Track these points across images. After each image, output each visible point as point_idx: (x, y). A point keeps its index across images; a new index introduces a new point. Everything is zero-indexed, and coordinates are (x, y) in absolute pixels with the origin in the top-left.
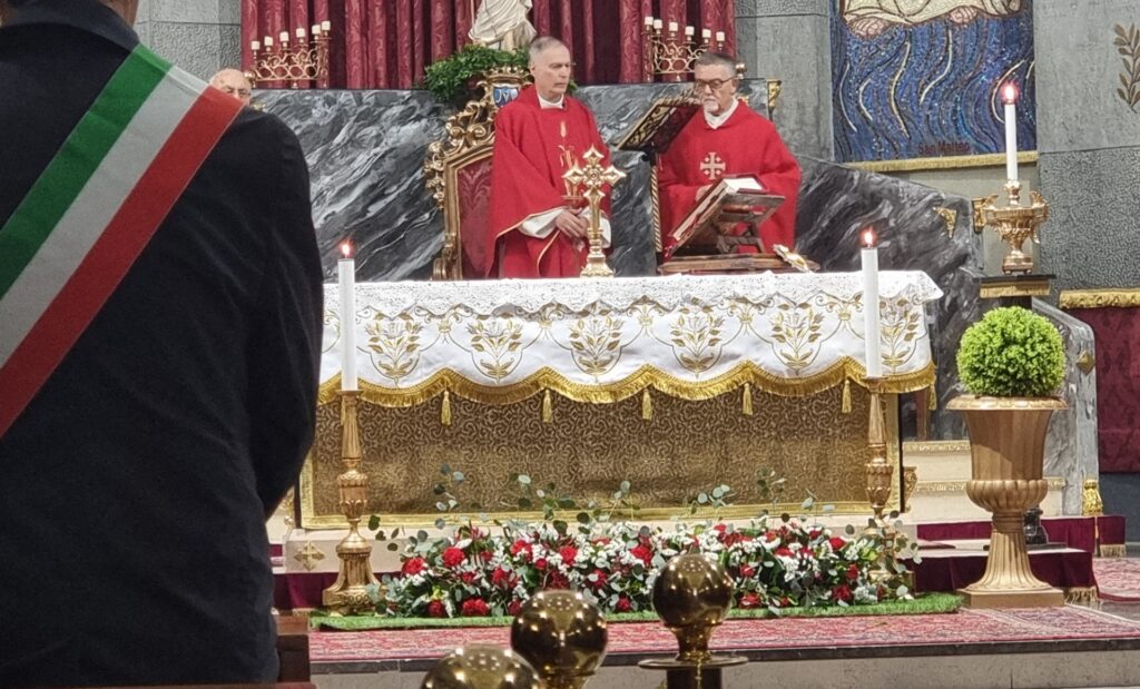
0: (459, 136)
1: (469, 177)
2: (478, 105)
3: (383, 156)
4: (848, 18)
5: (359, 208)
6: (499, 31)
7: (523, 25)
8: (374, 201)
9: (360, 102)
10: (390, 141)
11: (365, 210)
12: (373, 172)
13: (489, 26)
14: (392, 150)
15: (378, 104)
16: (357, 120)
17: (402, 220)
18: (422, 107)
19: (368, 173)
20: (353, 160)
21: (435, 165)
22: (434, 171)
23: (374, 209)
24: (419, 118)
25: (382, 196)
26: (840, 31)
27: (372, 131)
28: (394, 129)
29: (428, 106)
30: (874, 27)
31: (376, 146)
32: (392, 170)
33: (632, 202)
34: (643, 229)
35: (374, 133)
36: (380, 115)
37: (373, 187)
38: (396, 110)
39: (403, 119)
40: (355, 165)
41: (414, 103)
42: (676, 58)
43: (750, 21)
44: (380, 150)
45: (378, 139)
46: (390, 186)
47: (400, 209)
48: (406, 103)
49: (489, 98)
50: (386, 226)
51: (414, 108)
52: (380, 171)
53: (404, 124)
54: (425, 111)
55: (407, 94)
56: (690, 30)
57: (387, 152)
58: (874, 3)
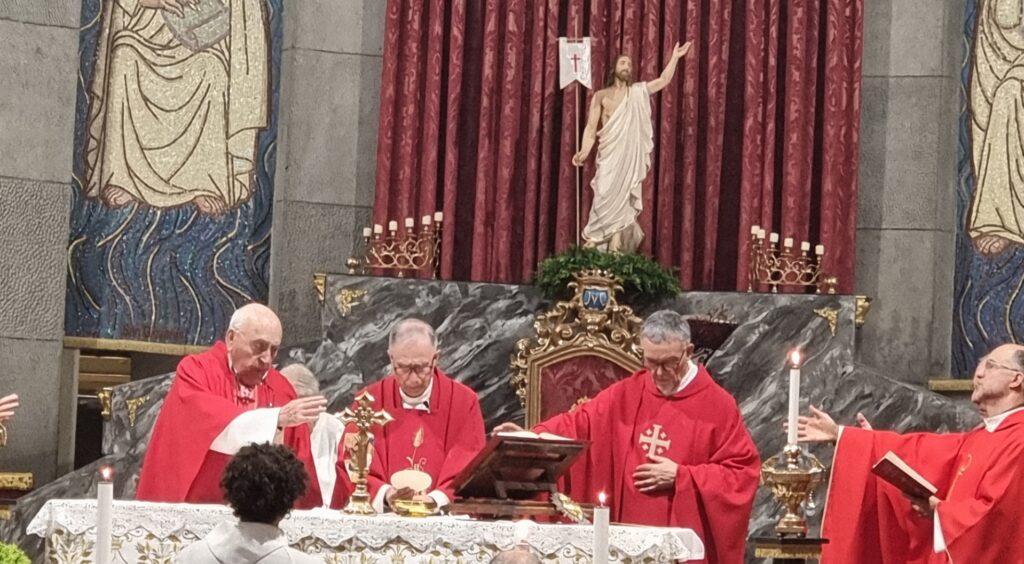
0: (546, 335)
1: (551, 376)
2: (567, 305)
3: (485, 349)
4: (973, 234)
6: (607, 232)
7: (631, 227)
9: (465, 293)
10: (494, 334)
12: (474, 363)
13: (598, 226)
14: (495, 342)
15: (483, 297)
16: (460, 312)
17: (501, 411)
18: (529, 301)
19: (469, 364)
20: (455, 350)
21: (520, 363)
22: (518, 368)
24: (525, 313)
26: (965, 245)
27: (476, 323)
28: (499, 323)
29: (536, 302)
30: (996, 246)
31: (479, 338)
32: (493, 363)
35: (478, 325)
36: (485, 308)
38: (502, 304)
39: (508, 313)
40: (456, 355)
41: (521, 298)
42: (774, 269)
43: (876, 233)
44: (483, 342)
45: (482, 331)
46: (490, 378)
47: (499, 400)
48: (514, 297)
49: (578, 301)
51: (521, 304)
52: (481, 363)
53: (510, 318)
54: (532, 307)
55: (514, 288)
56: (789, 242)
57: (490, 345)
58: (997, 221)
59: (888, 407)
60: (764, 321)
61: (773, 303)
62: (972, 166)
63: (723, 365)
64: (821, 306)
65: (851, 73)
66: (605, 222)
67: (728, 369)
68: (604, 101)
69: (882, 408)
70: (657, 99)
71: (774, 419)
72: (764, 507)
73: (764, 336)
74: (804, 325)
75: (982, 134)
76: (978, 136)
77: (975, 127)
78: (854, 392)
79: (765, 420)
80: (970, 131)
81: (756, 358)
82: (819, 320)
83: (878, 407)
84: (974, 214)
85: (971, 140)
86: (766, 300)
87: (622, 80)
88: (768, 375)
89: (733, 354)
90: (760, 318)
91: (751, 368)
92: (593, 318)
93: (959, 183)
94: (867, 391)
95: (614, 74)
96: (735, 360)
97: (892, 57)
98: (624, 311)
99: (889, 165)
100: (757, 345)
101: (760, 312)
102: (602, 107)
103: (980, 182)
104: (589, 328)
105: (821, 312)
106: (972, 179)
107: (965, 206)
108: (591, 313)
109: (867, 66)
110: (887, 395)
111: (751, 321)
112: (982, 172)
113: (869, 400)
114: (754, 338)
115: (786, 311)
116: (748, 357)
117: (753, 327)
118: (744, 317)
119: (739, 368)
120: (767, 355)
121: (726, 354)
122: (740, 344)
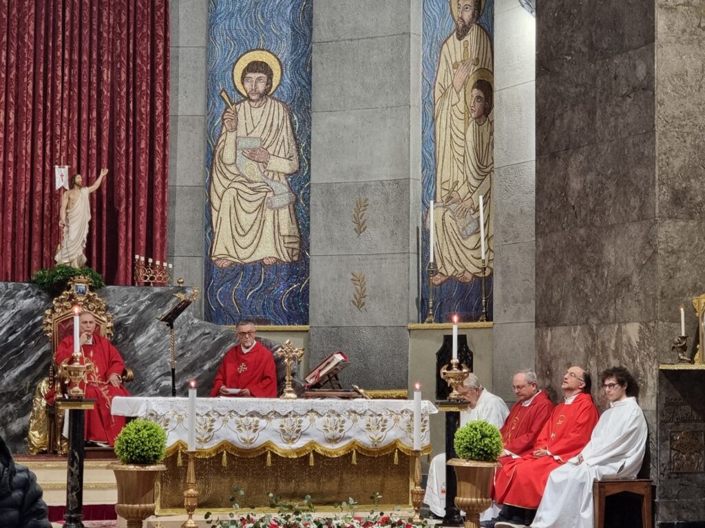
0: (60, 307)
1: (63, 326)
2: (68, 293)
3: (16, 314)
4: (214, 259)
5: (4, 338)
6: (71, 258)
7: (81, 255)
8: (11, 335)
9: (7, 288)
10: (19, 307)
11: (7, 339)
12: (11, 321)
13: (67, 255)
14: (19, 311)
15: (14, 289)
16: (5, 297)
17: (23, 344)
18: (33, 291)
19: (9, 321)
20: (3, 315)
21: (49, 320)
22: (48, 323)
23: (11, 339)
24: (32, 297)
25: (15, 332)
26: (209, 265)
27: (11, 302)
28: (21, 301)
29: (36, 291)
30: (225, 264)
31: (13, 308)
32: (19, 321)
33: (128, 340)
34: (132, 353)
35: (12, 303)
36: (15, 295)
37: (11, 328)
38: (22, 292)
39: (25, 297)
40: (4, 317)
41: (30, 289)
42: (151, 275)
43: (171, 258)
44: (15, 311)
45: (14, 306)
46: (18, 328)
47: (22, 338)
48: (26, 289)
49: (73, 290)
50: (16, 347)
51: (29, 292)
52: (14, 320)
53: (25, 299)
54: (34, 294)
55: (27, 285)
56: (158, 263)
57: (18, 312)
58: (226, 252)
59: (220, 339)
60: (148, 299)
61: (152, 291)
62: (212, 227)
63: (127, 320)
64: (177, 293)
65: (164, 185)
66: (71, 253)
67: (130, 322)
68: (71, 196)
69: (216, 339)
70: (91, 195)
71: (155, 345)
72: (151, 387)
73: (148, 307)
74: (168, 301)
75: (217, 213)
76: (215, 214)
77: (213, 209)
78: (199, 332)
79: (149, 346)
80: (210, 211)
81: (145, 316)
82: (176, 298)
83: (214, 339)
84: (214, 249)
85: (211, 215)
86: (148, 289)
87: (78, 185)
88: (150, 323)
89: (132, 315)
90: (145, 298)
91: (142, 321)
92: (81, 299)
93: (206, 235)
94: (207, 331)
95: (75, 183)
96: (133, 317)
97: (178, 177)
98: (95, 295)
99: (177, 227)
100: (144, 311)
101: (146, 295)
102: (69, 199)
103: (216, 235)
104: (79, 303)
105: (177, 295)
106: (212, 234)
107: (209, 246)
108: (79, 296)
109: (170, 182)
110: (219, 333)
111: (141, 299)
112: (217, 230)
113: (209, 335)
114: (142, 308)
115: (159, 295)
116: (140, 316)
117: (142, 302)
118: (137, 298)
119: (136, 321)
120: (150, 315)
121: (129, 315)
122: (135, 310)
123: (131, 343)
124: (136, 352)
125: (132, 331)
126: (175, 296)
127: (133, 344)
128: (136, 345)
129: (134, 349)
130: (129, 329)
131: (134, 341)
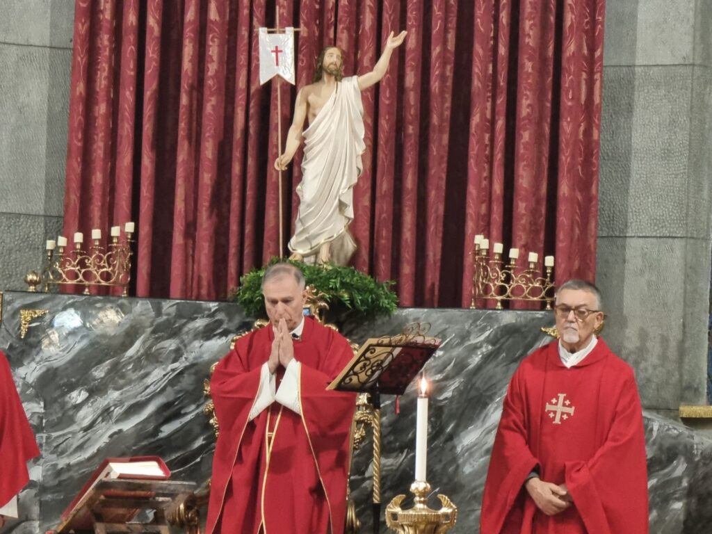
3: (181, 373)
5: (151, 427)
6: (314, 243)
7: (341, 237)
8: (167, 420)
9: (159, 312)
10: (191, 357)
11: (157, 430)
12: (169, 389)
13: (305, 236)
14: (192, 365)
15: (179, 315)
16: (154, 332)
17: (199, 442)
18: (230, 320)
19: (163, 390)
20: (147, 375)
23: (167, 430)
24: (225, 333)
25: (177, 415)
27: (171, 344)
28: (196, 344)
29: (237, 320)
31: (175, 361)
32: (191, 388)
33: (442, 438)
34: (451, 469)
35: (173, 347)
36: (180, 328)
37: (167, 406)
38: (200, 323)
39: (208, 334)
40: (149, 380)
41: (221, 316)
42: (499, 283)
43: (619, 241)
44: (179, 365)
45: (178, 354)
46: (187, 405)
47: (197, 429)
48: (212, 315)
50: (178, 448)
51: (220, 323)
52: (177, 388)
53: (209, 338)
54: (233, 326)
55: (213, 306)
56: (514, 253)
57: (186, 368)
60: (488, 341)
61: (497, 320)
63: (443, 389)
64: (549, 324)
65: (591, 64)
66: (312, 232)
67: (448, 394)
68: (311, 98)
73: (487, 358)
74: (531, 344)
81: (479, 382)
86: (489, 318)
87: (330, 74)
89: (454, 377)
90: (482, 338)
91: (473, 393)
95: (321, 68)
96: (456, 384)
97: (639, 44)
100: (479, 368)
101: (483, 330)
102: (308, 105)
105: (549, 330)
109: (610, 56)
111: (474, 341)
114: (476, 360)
115: (511, 330)
116: (469, 381)
117: (475, 348)
118: (464, 337)
119: (460, 392)
120: (491, 378)
121: (446, 378)
122: (460, 366)
123: (449, 444)
124: (458, 466)
125: (452, 417)
126: (545, 333)
127: (454, 447)
128: (459, 449)
129: (454, 459)
130: (446, 411)
131: (456, 441)
